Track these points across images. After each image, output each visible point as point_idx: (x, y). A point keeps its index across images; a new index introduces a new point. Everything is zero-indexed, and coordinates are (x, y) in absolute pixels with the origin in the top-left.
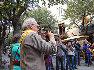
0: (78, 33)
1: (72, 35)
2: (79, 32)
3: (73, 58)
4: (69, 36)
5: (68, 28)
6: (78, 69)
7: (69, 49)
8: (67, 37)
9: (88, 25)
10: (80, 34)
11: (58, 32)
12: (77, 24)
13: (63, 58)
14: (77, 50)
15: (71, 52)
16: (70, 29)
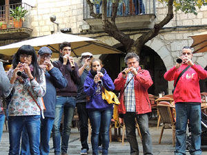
0: (77, 20)
1: (52, 26)
2: (81, 17)
3: (35, 127)
4: (37, 29)
7: (21, 87)
8: (26, 36)
10: (86, 27)
14: (58, 93)
15: (28, 100)
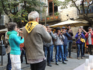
2: (76, 14)
5: (62, 7)
6: (67, 61)
9: (89, 6)
10: (78, 17)
11: (47, 12)
12: (74, 3)
13: (51, 47)
16: (64, 8)
